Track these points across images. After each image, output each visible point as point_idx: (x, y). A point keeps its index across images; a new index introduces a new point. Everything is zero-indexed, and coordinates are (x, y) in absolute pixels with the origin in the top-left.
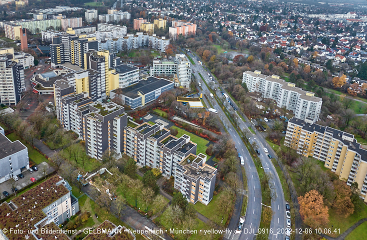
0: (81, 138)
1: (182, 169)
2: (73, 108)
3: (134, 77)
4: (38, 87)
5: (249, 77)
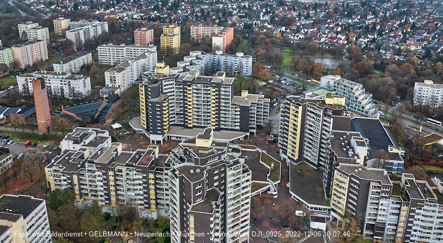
5: (426, 90)
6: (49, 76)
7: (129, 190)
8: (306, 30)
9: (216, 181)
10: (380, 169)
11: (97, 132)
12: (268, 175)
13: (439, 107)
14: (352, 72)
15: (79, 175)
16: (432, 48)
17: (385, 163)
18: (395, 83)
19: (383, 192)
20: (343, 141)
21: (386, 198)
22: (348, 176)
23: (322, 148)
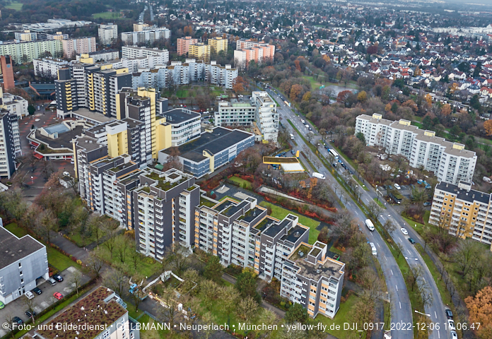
0: (125, 227)
1: (292, 266)
2: (109, 179)
3: (194, 129)
4: (43, 148)
5: (365, 123)
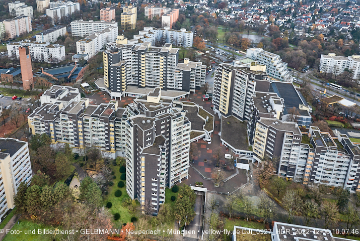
5: (330, 61)
6: (32, 44)
7: (94, 135)
8: (236, 12)
9: (163, 129)
10: (292, 123)
11: (70, 89)
12: (204, 126)
13: (340, 75)
14: (272, 46)
15: (54, 123)
16: (335, 28)
17: (297, 118)
18: (305, 55)
19: (294, 140)
20: (264, 100)
21: (297, 145)
22: (267, 127)
23: (247, 105)
